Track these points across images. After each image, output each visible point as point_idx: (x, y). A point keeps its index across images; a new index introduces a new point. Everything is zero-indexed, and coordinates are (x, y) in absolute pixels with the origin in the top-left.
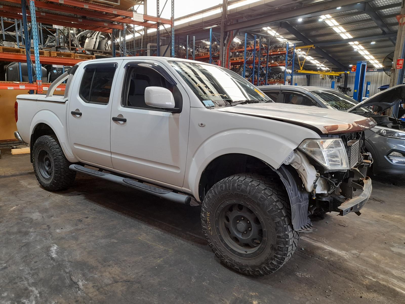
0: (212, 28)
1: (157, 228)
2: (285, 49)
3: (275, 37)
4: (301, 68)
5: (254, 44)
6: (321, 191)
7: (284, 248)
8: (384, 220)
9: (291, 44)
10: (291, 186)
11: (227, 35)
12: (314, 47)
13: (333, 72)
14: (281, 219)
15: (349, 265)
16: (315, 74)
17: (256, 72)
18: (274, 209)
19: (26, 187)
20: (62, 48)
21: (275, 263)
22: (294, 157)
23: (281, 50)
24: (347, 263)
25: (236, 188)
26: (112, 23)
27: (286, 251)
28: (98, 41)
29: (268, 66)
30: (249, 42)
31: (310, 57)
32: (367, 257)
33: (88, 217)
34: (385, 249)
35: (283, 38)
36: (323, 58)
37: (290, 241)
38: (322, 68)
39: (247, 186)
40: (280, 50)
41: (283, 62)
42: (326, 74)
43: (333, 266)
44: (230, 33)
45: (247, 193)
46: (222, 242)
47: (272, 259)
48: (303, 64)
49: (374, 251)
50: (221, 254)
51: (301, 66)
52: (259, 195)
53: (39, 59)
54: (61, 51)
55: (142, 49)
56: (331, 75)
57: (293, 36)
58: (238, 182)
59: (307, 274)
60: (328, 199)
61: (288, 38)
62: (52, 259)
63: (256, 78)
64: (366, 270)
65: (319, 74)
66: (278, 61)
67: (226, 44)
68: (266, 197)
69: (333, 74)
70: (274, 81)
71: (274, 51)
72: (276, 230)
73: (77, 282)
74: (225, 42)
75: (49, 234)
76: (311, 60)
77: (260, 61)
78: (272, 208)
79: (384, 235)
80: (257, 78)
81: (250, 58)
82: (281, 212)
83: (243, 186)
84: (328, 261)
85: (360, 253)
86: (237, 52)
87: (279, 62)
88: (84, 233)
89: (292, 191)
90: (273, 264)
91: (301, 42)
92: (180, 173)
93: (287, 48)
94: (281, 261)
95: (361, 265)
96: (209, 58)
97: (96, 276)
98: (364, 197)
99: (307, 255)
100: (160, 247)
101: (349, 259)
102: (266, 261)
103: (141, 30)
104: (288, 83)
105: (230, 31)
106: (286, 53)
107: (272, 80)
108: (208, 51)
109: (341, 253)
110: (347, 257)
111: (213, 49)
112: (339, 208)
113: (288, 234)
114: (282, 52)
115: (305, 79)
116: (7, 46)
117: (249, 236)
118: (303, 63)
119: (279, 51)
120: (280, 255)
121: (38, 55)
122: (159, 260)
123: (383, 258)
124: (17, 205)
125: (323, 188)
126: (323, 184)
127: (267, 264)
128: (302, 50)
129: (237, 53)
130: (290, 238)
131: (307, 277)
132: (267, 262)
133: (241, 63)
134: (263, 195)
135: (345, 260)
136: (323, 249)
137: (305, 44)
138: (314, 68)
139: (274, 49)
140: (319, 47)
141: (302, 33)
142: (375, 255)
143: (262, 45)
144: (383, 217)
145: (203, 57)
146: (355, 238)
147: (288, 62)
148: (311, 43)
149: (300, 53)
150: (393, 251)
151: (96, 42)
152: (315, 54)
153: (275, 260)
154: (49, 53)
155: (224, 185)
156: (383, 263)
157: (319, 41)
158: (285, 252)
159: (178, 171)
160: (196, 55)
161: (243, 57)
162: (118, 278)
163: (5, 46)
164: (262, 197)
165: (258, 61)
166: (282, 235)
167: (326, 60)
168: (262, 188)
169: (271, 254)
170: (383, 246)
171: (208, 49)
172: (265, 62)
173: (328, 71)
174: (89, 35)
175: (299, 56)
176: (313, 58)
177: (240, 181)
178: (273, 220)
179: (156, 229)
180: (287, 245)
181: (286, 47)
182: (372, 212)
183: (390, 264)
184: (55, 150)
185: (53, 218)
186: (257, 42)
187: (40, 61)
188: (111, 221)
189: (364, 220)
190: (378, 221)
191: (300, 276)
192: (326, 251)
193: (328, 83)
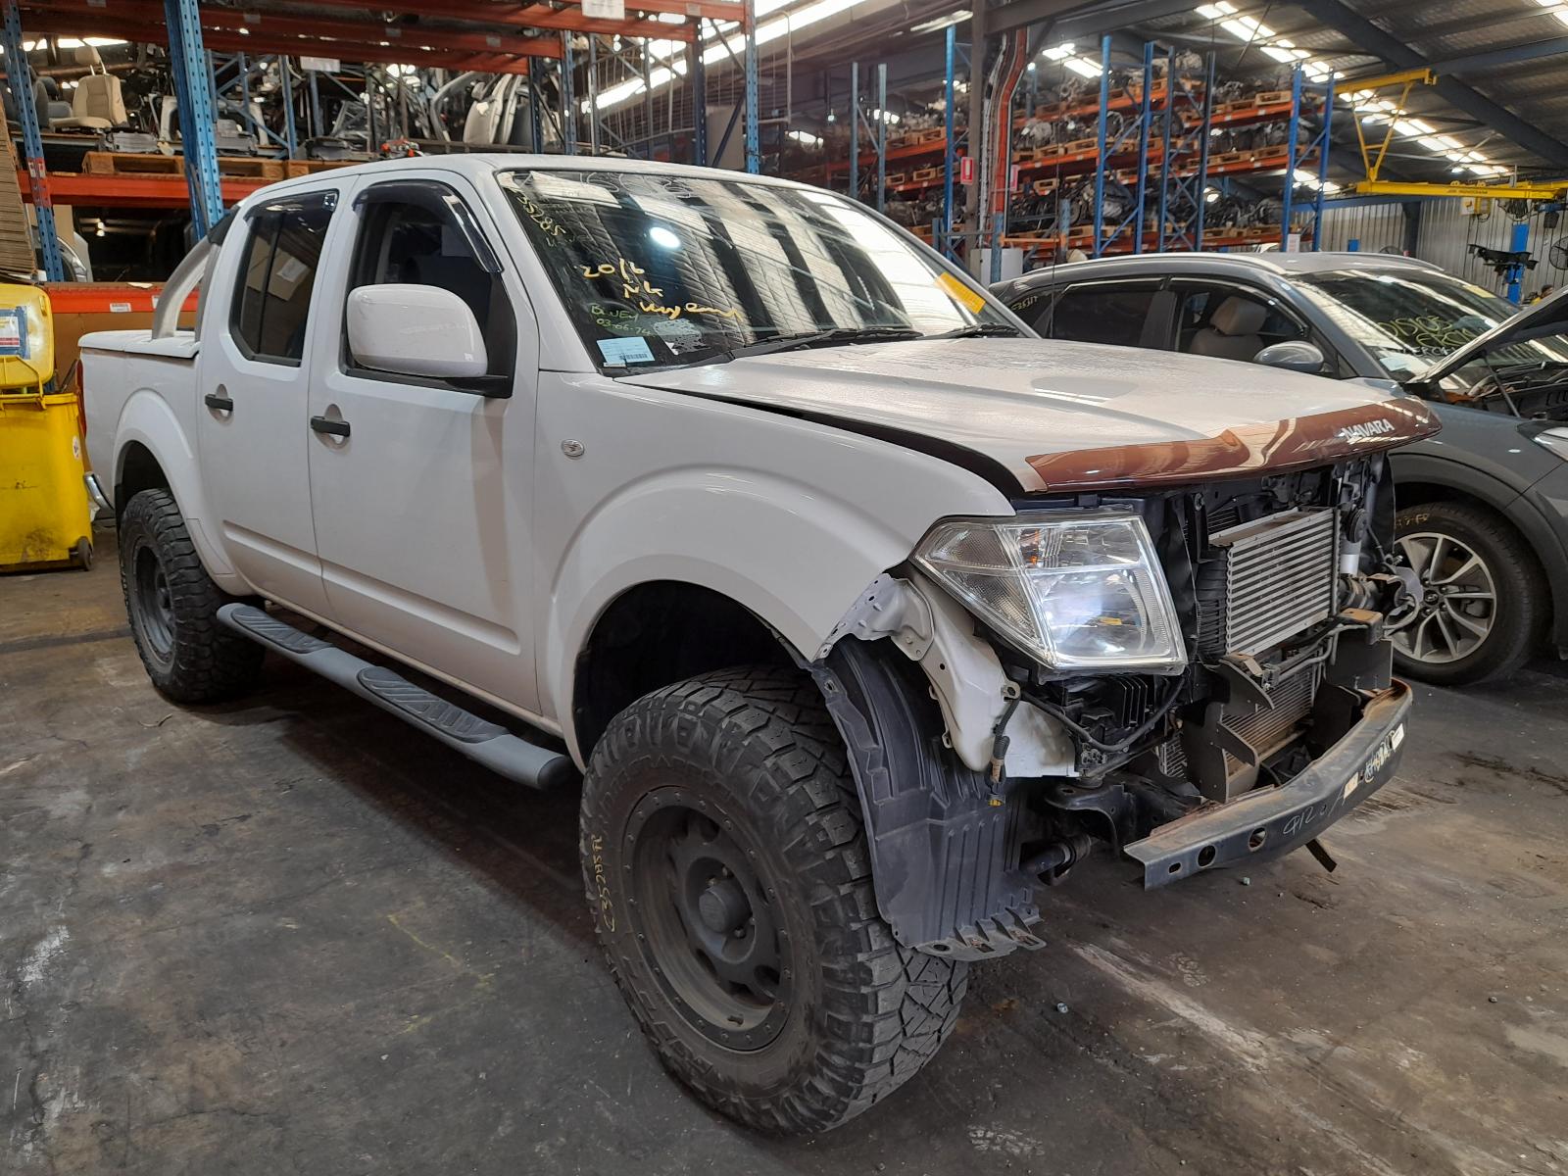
0: (957, 25)
1: (484, 876)
2: (1286, 96)
3: (1253, 47)
4: (1373, 174)
5: (1142, 80)
6: (1045, 764)
7: (854, 1029)
8: (1537, 878)
9: (1318, 71)
10: (877, 742)
11: (997, 51)
12: (1431, 76)
13: (1526, 185)
14: (838, 892)
15: (1251, 1106)
16: (1444, 198)
17: (1152, 202)
18: (809, 845)
19: (106, 684)
20: (326, 144)
21: (824, 1088)
22: (896, 604)
23: (1269, 99)
24: (1247, 1096)
25: (676, 736)
26: (517, 32)
27: (864, 1041)
28: (513, 110)
29: (1206, 172)
30: (1125, 73)
31: (1417, 122)
32: (1365, 1069)
33: (249, 816)
34: (1475, 1030)
35: (1290, 49)
36: (1478, 124)
37: (881, 995)
38: (1477, 170)
39: (712, 735)
40: (1264, 100)
41: (1278, 151)
42: (1490, 194)
43: (1167, 1101)
44: (1011, 40)
45: (710, 763)
46: (651, 967)
47: (812, 1071)
48: (1382, 154)
49: (1409, 1043)
50: (647, 1018)
51: (1372, 164)
52: (755, 777)
53: (218, 194)
54: (326, 158)
55: (670, 131)
56: (1517, 200)
57: (1336, 37)
58: (685, 710)
59: (1020, 1139)
60: (1099, 801)
61: (1315, 45)
62: (18, 990)
63: (1151, 227)
64: (1322, 1140)
65: (1457, 194)
66: (1259, 146)
67: (995, 86)
68: (778, 789)
69: (1528, 192)
70: (1240, 234)
71: (1240, 107)
72: (819, 940)
73: (47, 1100)
74: (993, 79)
75: (68, 882)
76: (1424, 134)
77: (1171, 154)
78: (802, 840)
79: (1502, 958)
80: (1159, 225)
81: (1123, 143)
82: (839, 861)
83: (700, 731)
84: (1156, 1075)
85: (1338, 1043)
86: (1073, 118)
87: (1261, 153)
88: (196, 886)
89: (886, 765)
90: (817, 1091)
91: (1372, 59)
92: (519, 656)
93: (1297, 89)
94: (850, 1084)
95: (1309, 1108)
96: (943, 151)
97: (134, 1077)
98: (1310, 793)
99: (1068, 1040)
100: (453, 963)
101: (1264, 1076)
102: (793, 1075)
103: (678, 56)
104: (1302, 239)
105: (1011, 32)
106: (1289, 112)
107: (1229, 230)
108: (940, 121)
109: (1238, 1039)
110: (1262, 1062)
111: (962, 111)
112: (1128, 850)
113: (868, 964)
114: (1273, 110)
115: (1398, 220)
116: (129, 150)
117: (745, 954)
118: (1379, 149)
119: (1260, 107)
120: (840, 1054)
121: (216, 178)
122: (414, 1021)
123: (1443, 1080)
124: (29, 757)
125: (1050, 753)
126: (1049, 732)
127: (798, 1087)
128: (1382, 93)
129: (1071, 126)
130: (876, 982)
131: (1017, 1151)
132: (796, 1078)
133: (1087, 167)
134: (769, 777)
135: (1244, 1080)
136: (1163, 1014)
137: (1392, 67)
138: (1436, 171)
139: (1241, 96)
140: (1454, 75)
141: (1375, 19)
142: (1405, 1063)
143: (1182, 81)
144: (1540, 862)
145: (923, 150)
146: (1345, 965)
147: (1301, 152)
148: (1418, 62)
149: (1370, 107)
150: (1510, 1047)
151: (502, 116)
152: (1441, 109)
153: (822, 1075)
154: (280, 168)
155: (639, 722)
156: (1428, 1108)
157: (1457, 48)
158: (861, 1045)
159: (513, 650)
160: (895, 141)
161: (1095, 139)
162: (212, 1093)
163: (122, 149)
164: (763, 787)
165: (1160, 153)
166: (840, 965)
167: (1490, 134)
168: (769, 742)
169: (807, 1044)
170: (1473, 1013)
171: (940, 113)
172: (1193, 154)
173: (1503, 180)
174: (478, 89)
175: (1367, 120)
176: (1432, 125)
177: (691, 708)
178: (807, 897)
179: (479, 881)
180: (867, 1012)
181: (1290, 87)
182: (1491, 837)
183: (1468, 1113)
184: (173, 547)
185: (120, 816)
186: (1157, 72)
187: (224, 201)
188: (327, 835)
189: (1431, 877)
190: (1500, 885)
191: (984, 1145)
192: (1172, 1023)
193: (1500, 230)
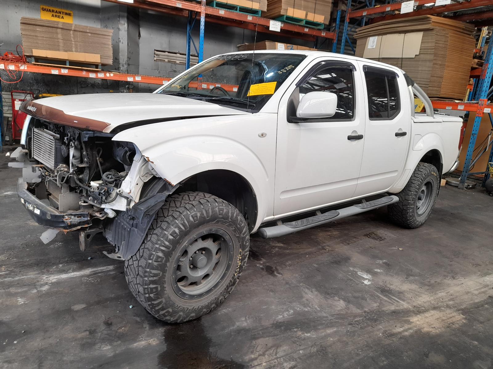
24: (37, 272)
32: (26, 292)
84: (55, 264)
85: (38, 291)
95: (23, 279)
101: (40, 277)
110: (45, 278)
135: (42, 273)
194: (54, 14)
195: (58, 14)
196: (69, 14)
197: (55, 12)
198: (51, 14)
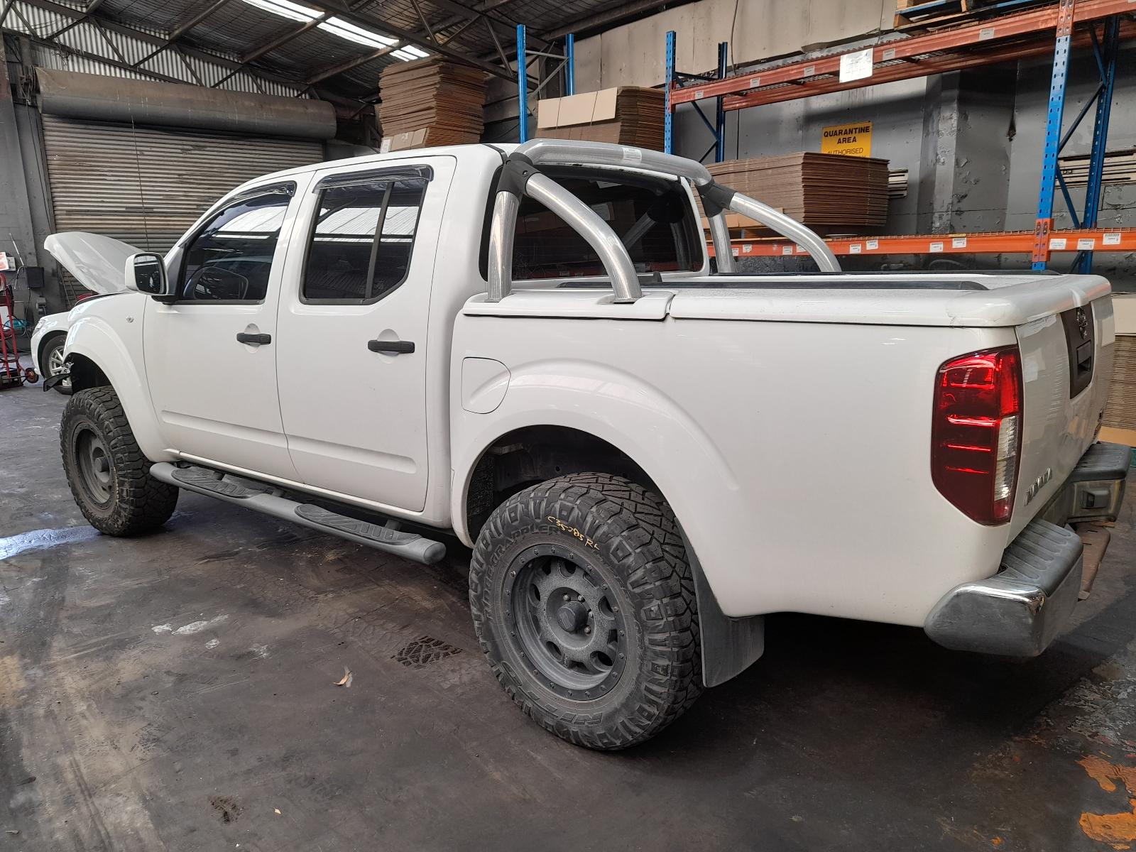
194: (841, 137)
195: (846, 136)
196: (866, 130)
197: (843, 133)
198: (836, 138)
